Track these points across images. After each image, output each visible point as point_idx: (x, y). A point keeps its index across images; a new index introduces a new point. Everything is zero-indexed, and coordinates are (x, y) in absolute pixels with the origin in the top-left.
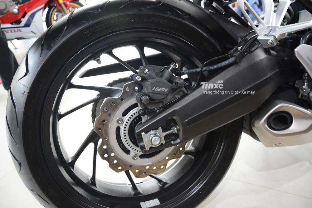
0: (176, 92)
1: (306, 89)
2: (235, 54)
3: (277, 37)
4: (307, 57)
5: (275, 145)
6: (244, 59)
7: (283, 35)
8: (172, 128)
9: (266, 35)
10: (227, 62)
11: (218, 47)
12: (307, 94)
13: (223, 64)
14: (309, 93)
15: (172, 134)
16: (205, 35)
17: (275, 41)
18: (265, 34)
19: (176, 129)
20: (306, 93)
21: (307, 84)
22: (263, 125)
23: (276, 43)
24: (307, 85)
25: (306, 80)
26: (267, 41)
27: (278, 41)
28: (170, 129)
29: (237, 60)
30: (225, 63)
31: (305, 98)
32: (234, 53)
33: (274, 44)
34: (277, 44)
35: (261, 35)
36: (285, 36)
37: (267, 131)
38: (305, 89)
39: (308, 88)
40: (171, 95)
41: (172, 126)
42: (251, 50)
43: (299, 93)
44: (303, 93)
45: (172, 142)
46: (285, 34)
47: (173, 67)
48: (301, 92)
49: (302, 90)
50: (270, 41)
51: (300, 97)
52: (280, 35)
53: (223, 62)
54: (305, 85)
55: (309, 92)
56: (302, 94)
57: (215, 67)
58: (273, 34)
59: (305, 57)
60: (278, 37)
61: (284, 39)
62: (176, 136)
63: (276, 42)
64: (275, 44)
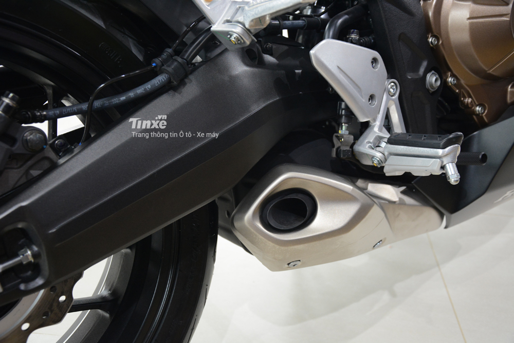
0: (30, 163)
1: (345, 136)
2: (165, 67)
3: (247, 26)
4: (338, 67)
5: (289, 264)
6: (191, 77)
7: (261, 19)
8: (20, 253)
9: (228, 21)
10: (148, 86)
11: (135, 51)
12: (348, 148)
13: (140, 90)
14: (354, 144)
15: (20, 267)
16: (100, 23)
17: (246, 34)
18: (225, 19)
19: (29, 252)
20: (347, 146)
21: (347, 125)
22: (251, 222)
23: (250, 40)
24: (347, 129)
25: (344, 117)
26: (229, 34)
27: (254, 36)
28: (17, 255)
29: (172, 79)
30: (145, 89)
31: (344, 156)
32: (163, 65)
33: (244, 42)
34: (253, 40)
35: (217, 21)
36: (265, 22)
37: (261, 237)
38: (342, 136)
39: (350, 134)
40: (16, 170)
41: (22, 247)
42: (209, 55)
43: (333, 146)
44: (340, 144)
45: (22, 287)
46: (264, 17)
47: (8, 104)
48: (337, 143)
49: (339, 138)
50: (235, 35)
51: (334, 155)
52: (252, 21)
53: (140, 87)
54: (344, 128)
55: (352, 142)
56: (337, 149)
57: (123, 98)
58: (241, 19)
59: (332, 67)
60: (250, 26)
61: (265, 29)
62: (34, 269)
63: (248, 37)
64: (248, 42)
